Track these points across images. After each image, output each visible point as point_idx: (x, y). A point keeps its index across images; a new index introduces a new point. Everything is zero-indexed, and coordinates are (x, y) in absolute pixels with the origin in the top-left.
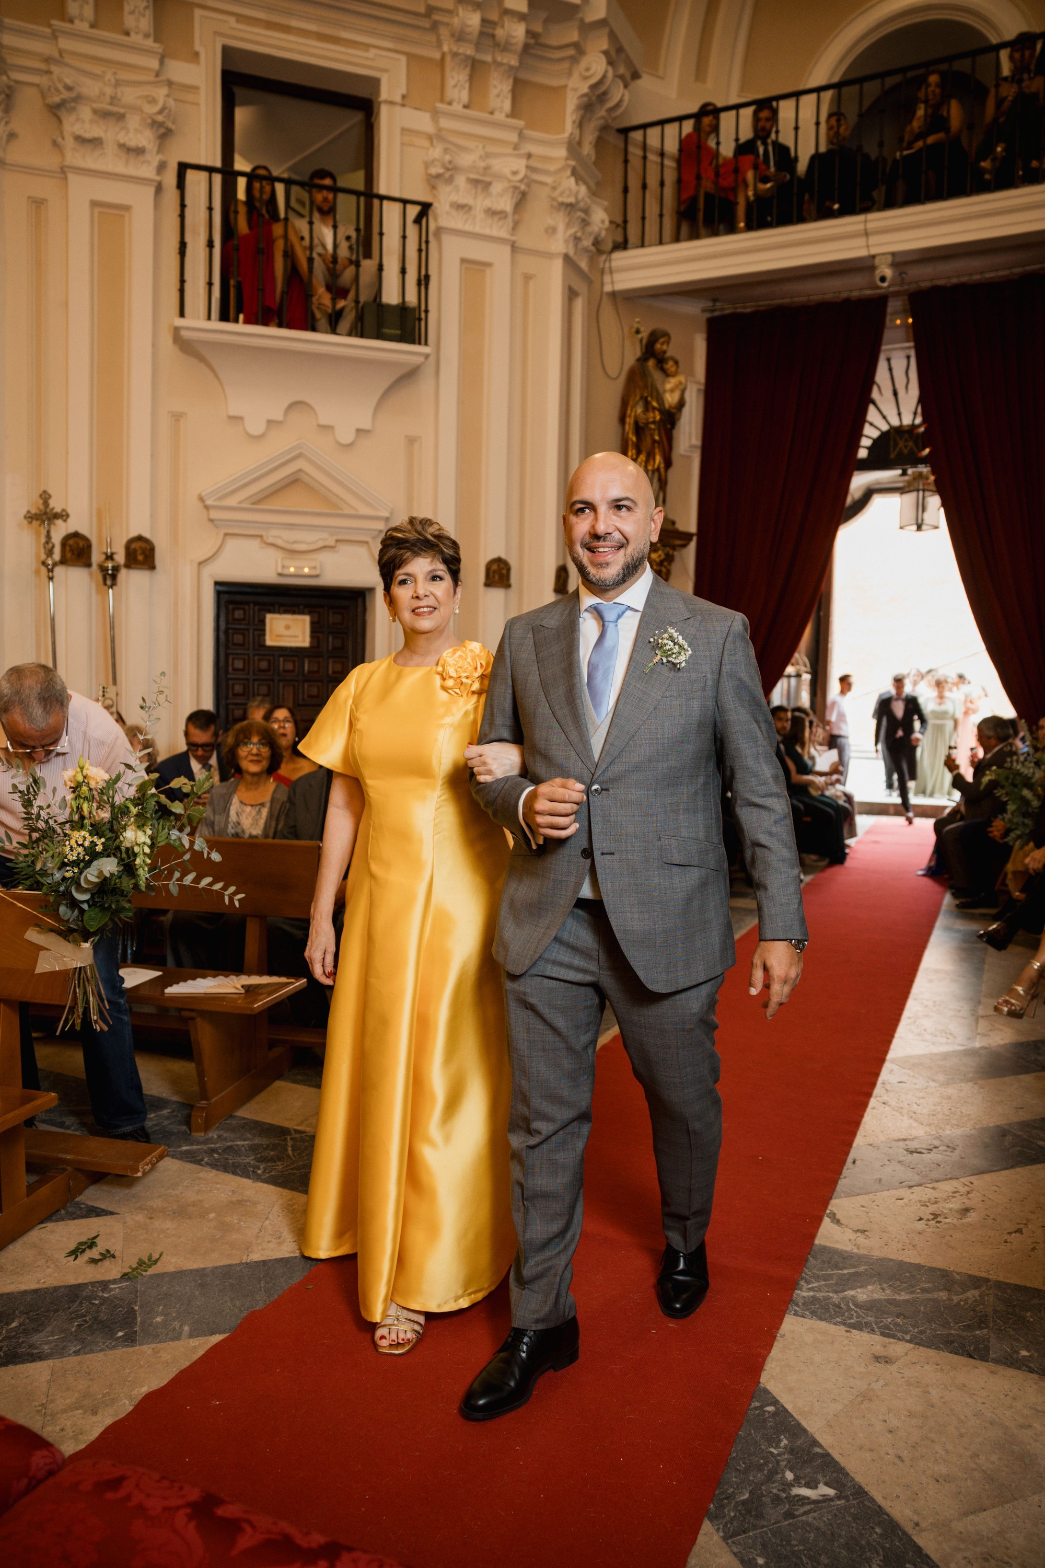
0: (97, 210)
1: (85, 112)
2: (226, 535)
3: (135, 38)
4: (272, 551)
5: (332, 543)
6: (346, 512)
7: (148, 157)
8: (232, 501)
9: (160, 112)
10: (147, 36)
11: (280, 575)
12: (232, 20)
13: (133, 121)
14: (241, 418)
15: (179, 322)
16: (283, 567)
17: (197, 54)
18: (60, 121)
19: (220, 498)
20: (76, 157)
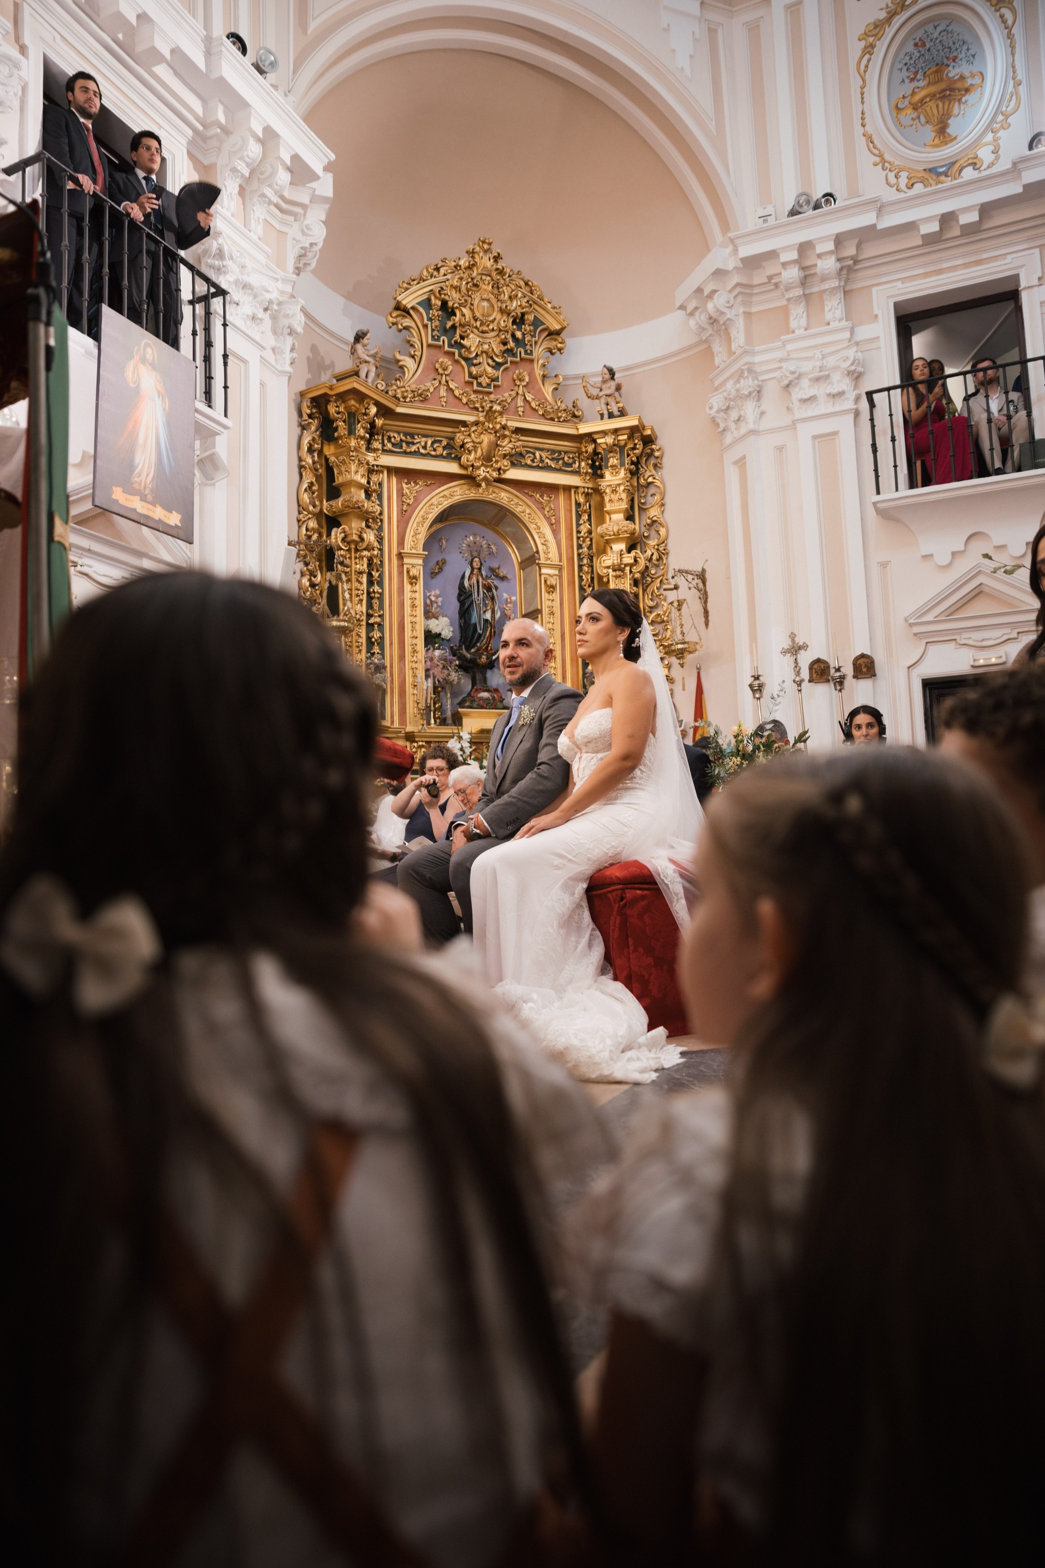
0: (817, 441)
1: (805, 382)
2: (927, 643)
3: (834, 325)
4: (965, 650)
5: (1014, 635)
6: (1024, 609)
7: (847, 395)
8: (930, 617)
9: (852, 364)
10: (840, 320)
11: (973, 666)
12: (899, 284)
13: (836, 376)
14: (932, 555)
15: (879, 498)
16: (975, 660)
17: (876, 316)
18: (790, 394)
19: (919, 617)
20: (801, 412)
